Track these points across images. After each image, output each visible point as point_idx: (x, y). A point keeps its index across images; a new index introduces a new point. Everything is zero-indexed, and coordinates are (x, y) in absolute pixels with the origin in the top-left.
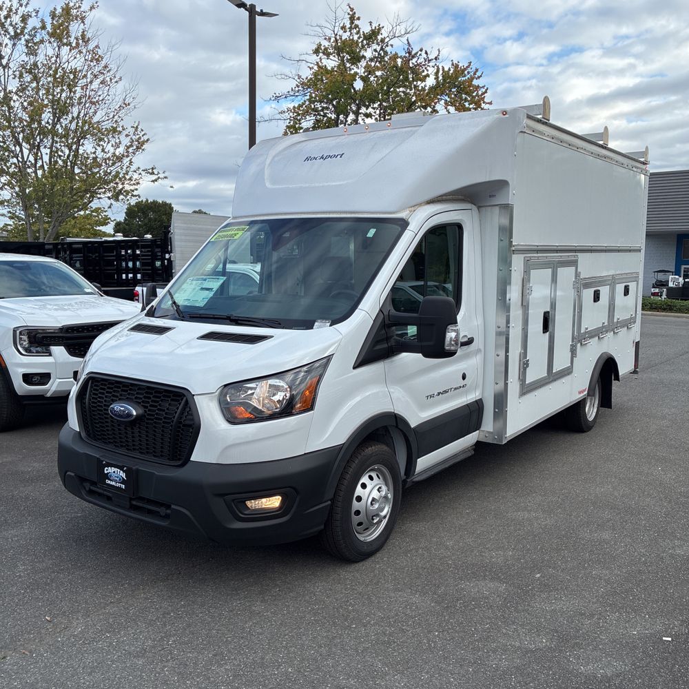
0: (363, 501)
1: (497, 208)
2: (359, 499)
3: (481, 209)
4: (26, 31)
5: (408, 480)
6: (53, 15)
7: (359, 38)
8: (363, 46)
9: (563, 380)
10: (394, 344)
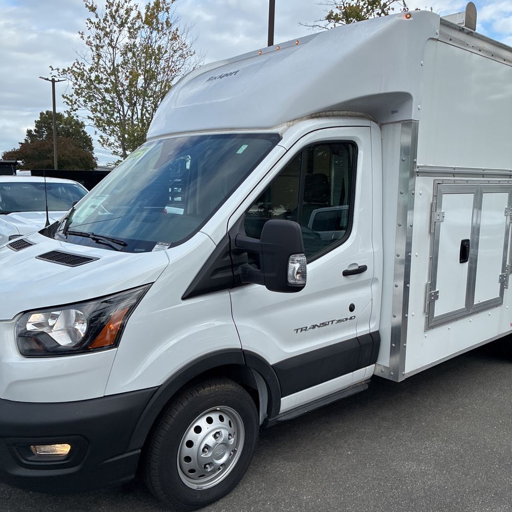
0: (195, 447)
1: (400, 125)
2: (190, 444)
3: (383, 127)
4: (128, 20)
5: (270, 420)
6: (148, 8)
7: (364, 4)
8: (368, 11)
9: (489, 312)
10: (240, 273)
